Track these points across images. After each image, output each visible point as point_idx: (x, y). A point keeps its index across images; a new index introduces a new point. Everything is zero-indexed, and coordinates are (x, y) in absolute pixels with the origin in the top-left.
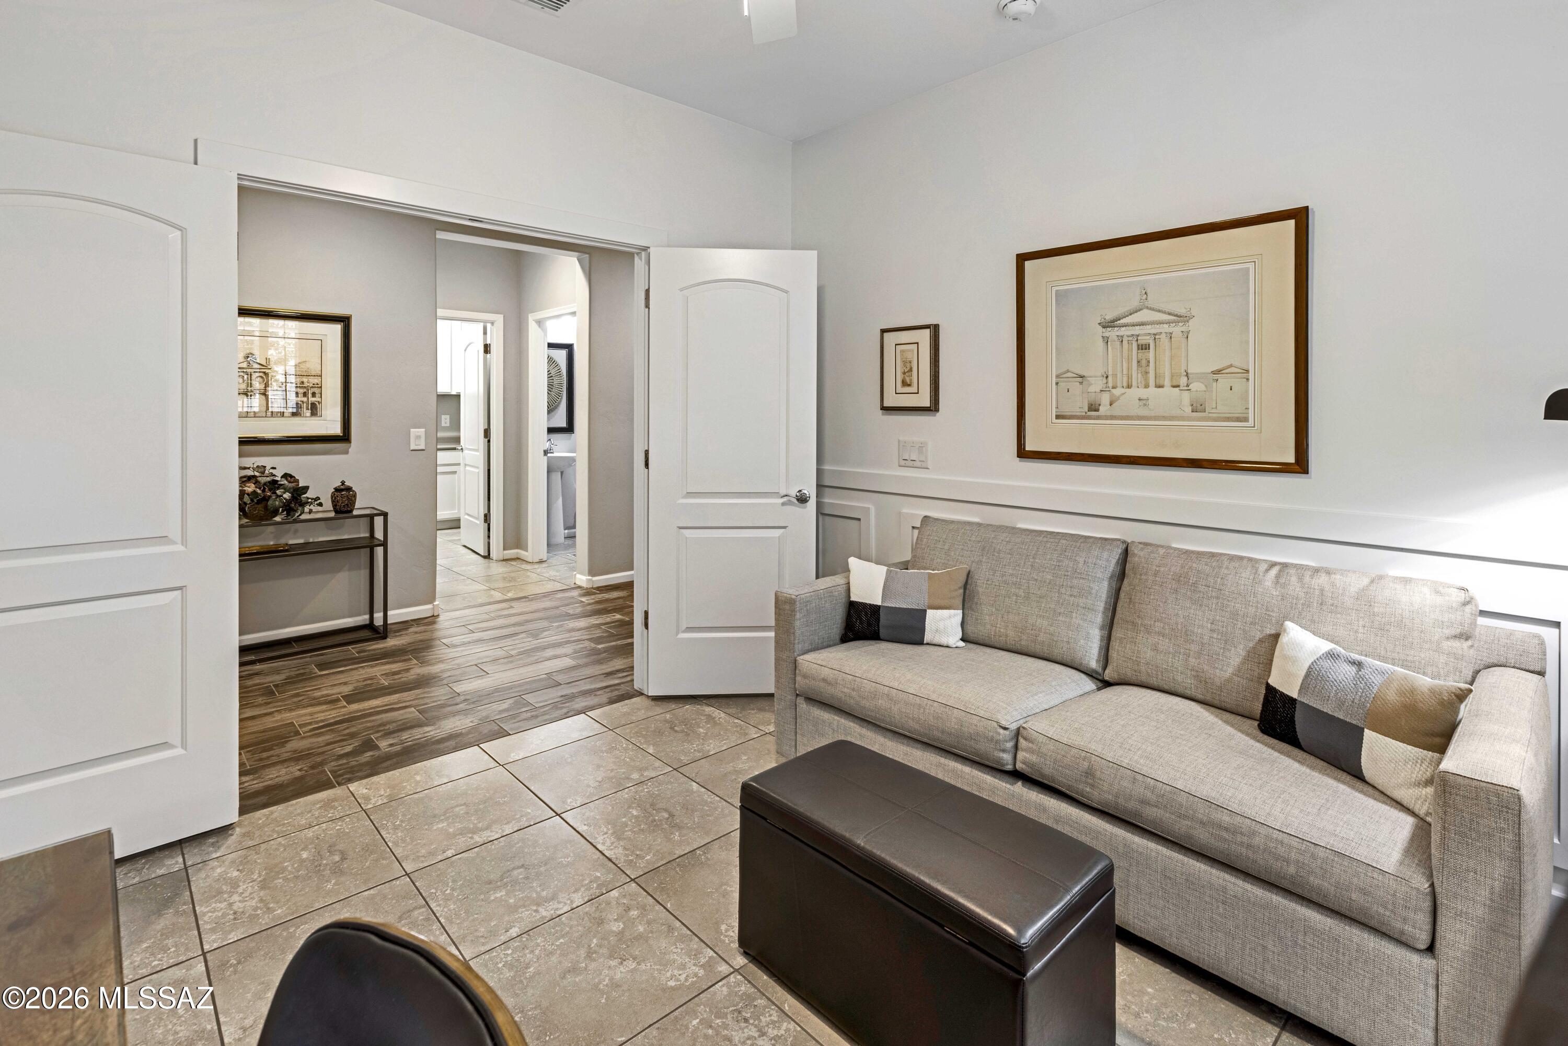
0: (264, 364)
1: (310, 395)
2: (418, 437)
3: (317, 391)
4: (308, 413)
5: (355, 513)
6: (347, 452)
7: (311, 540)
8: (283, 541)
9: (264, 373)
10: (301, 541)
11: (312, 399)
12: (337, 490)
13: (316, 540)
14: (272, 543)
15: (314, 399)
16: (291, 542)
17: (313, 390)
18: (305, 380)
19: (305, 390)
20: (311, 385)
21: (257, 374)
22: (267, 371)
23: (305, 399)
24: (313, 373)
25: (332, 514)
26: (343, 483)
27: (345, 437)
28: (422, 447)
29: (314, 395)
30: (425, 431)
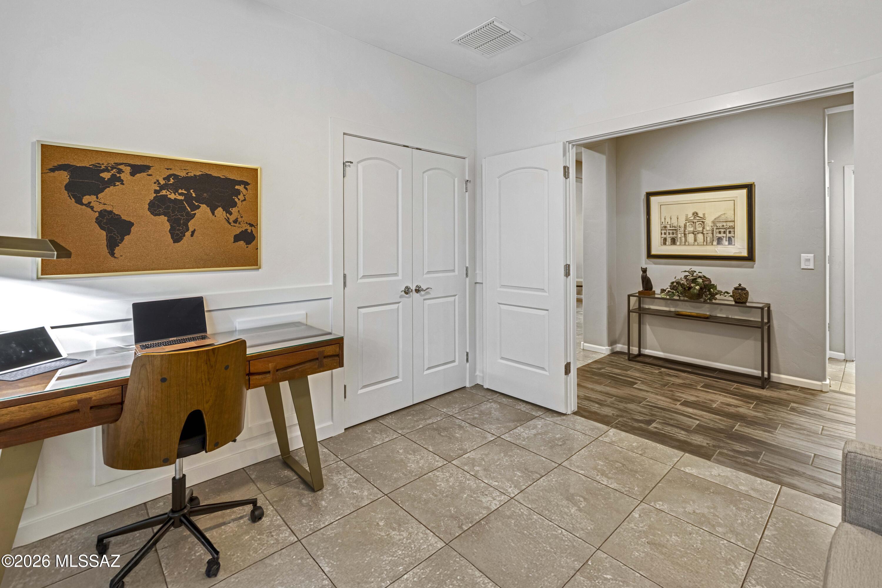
0: (702, 217)
1: (728, 233)
2: (808, 260)
3: (732, 230)
4: (727, 243)
5: (748, 304)
6: (753, 267)
7: (730, 317)
8: (714, 314)
9: (702, 221)
10: (724, 316)
11: (728, 235)
12: (736, 289)
13: (733, 317)
14: (708, 314)
15: (730, 235)
16: (719, 315)
17: (729, 230)
18: (725, 224)
19: (725, 230)
20: (728, 227)
21: (699, 223)
22: (704, 220)
23: (724, 235)
24: (729, 220)
25: (733, 303)
26: (740, 285)
27: (750, 257)
28: (811, 267)
29: (730, 232)
30: (814, 256)
